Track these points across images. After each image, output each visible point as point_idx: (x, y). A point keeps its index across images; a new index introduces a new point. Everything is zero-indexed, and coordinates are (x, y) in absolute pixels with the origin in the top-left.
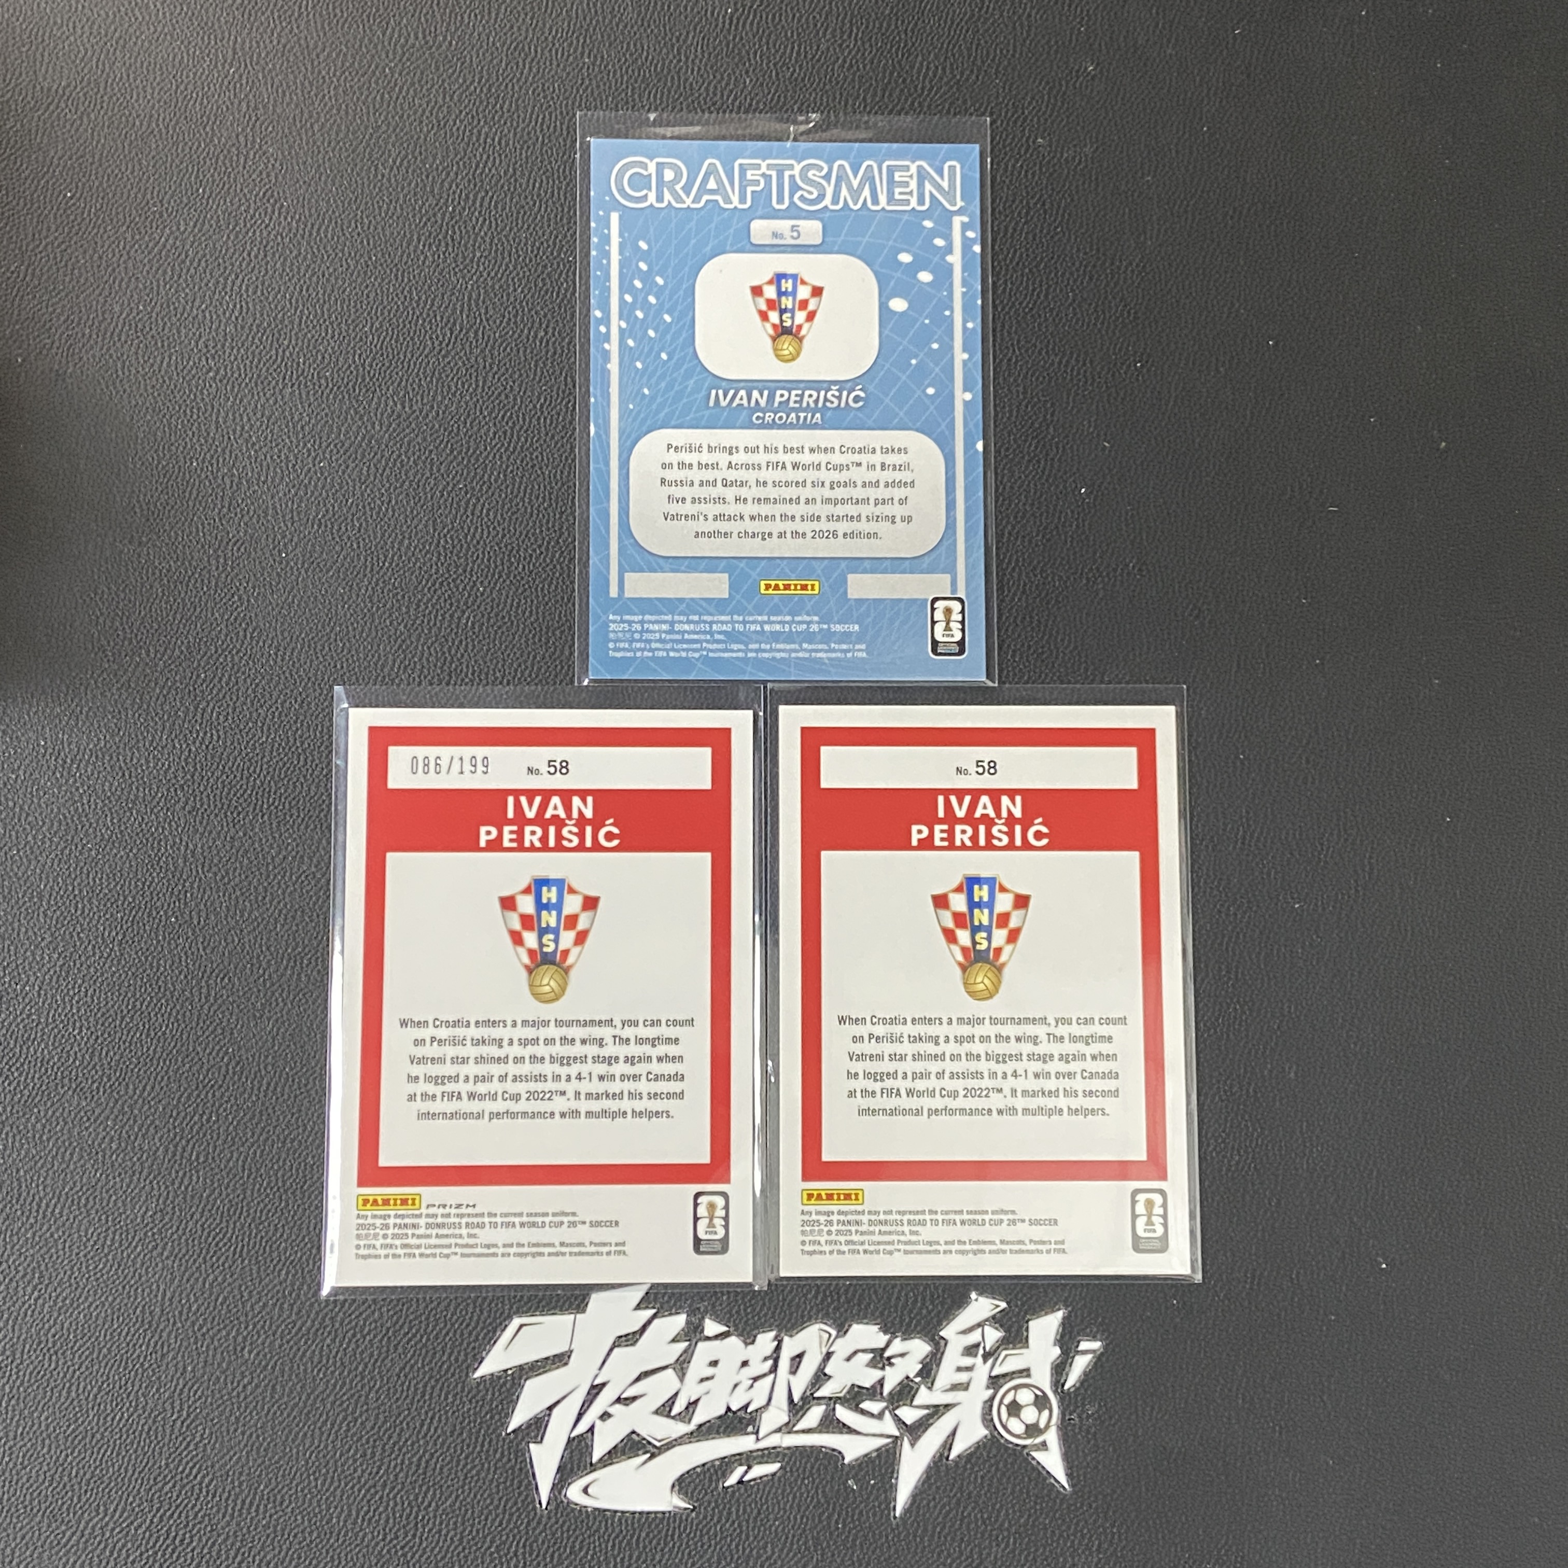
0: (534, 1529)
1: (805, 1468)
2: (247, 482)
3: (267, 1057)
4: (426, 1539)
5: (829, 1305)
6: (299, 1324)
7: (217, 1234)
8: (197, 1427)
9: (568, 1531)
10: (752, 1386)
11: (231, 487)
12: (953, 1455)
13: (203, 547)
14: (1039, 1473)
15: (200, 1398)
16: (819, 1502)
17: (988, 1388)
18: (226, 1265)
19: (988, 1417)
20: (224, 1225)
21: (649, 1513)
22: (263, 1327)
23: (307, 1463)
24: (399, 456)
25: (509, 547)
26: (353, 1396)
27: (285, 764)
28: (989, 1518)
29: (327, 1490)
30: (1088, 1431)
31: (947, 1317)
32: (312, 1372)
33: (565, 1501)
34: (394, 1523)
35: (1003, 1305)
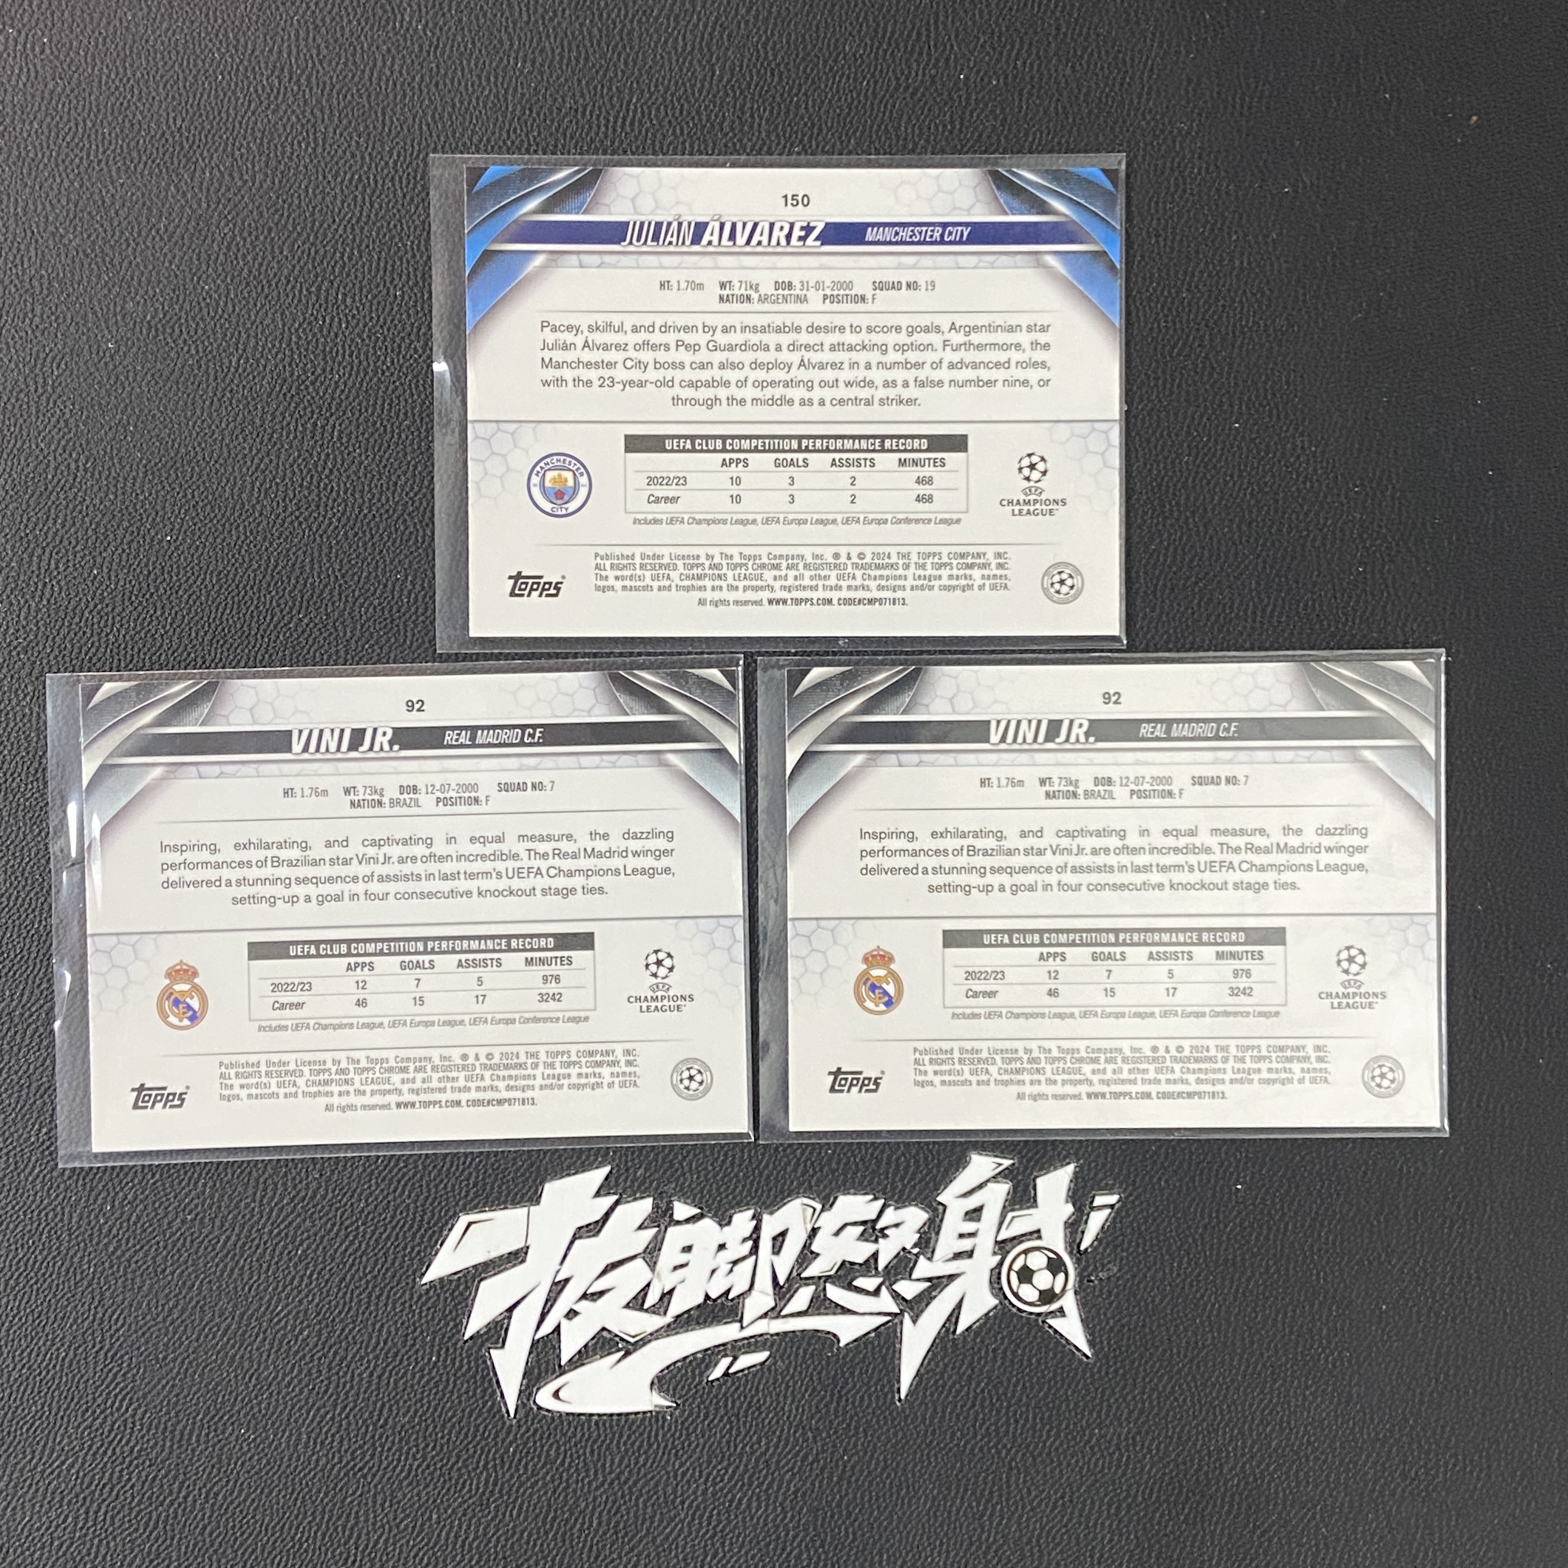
0: (503, 1441)
1: (797, 1355)
4: (386, 1458)
5: (811, 1178)
8: (121, 1357)
9: (541, 1439)
10: (731, 1271)
11: (41, 292)
12: (961, 1328)
14: (1058, 1342)
15: (122, 1326)
16: (814, 1390)
17: (995, 1253)
19: (997, 1286)
21: (628, 1414)
22: (184, 1245)
23: (247, 1388)
24: (234, 238)
26: (290, 1312)
27: (140, 615)
29: (272, 1414)
30: (1110, 1293)
31: (945, 1178)
32: (243, 1289)
33: (535, 1408)
34: (350, 1444)
35: (1007, 1163)
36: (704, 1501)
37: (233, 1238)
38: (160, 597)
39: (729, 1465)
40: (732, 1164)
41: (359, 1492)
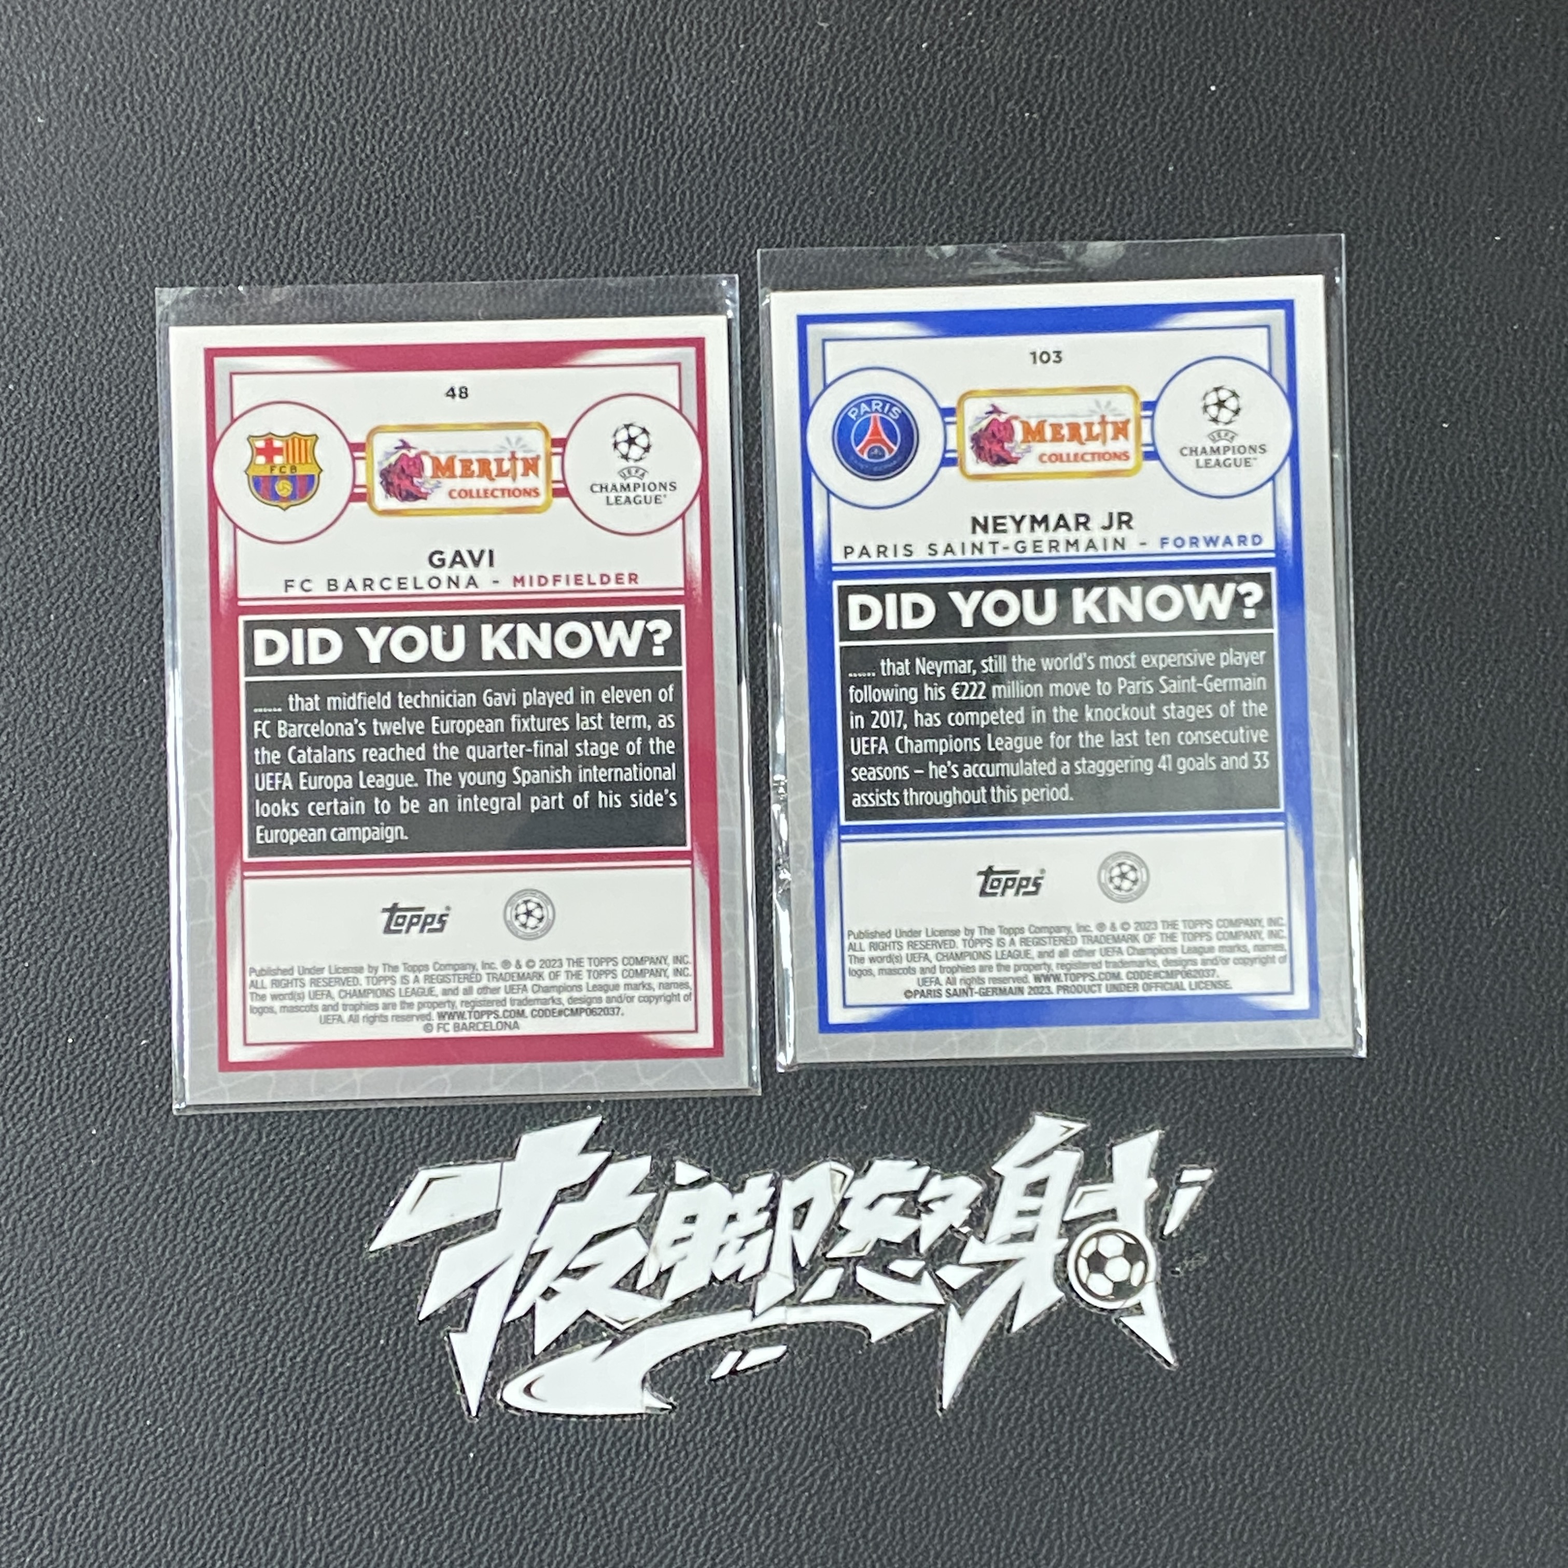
0: (463, 1443)
1: (819, 1351)
3: (66, 839)
4: (321, 1460)
5: (841, 1138)
7: (16, 1076)
9: (507, 1444)
10: (743, 1247)
12: (1017, 1325)
14: (1134, 1346)
16: (839, 1393)
17: (1060, 1236)
18: (32, 1117)
19: (1063, 1276)
20: (25, 1062)
21: (613, 1416)
22: (86, 1195)
23: (156, 1371)
25: (351, 121)
26: (210, 1280)
27: (62, 439)
28: (1068, 1405)
29: (185, 1403)
30: (1198, 1288)
31: (1001, 1146)
32: (155, 1251)
33: (502, 1405)
34: (277, 1442)
35: (1078, 1127)
36: (701, 1526)
37: (146, 1188)
38: (87, 420)
39: (735, 1480)
40: (748, 1119)
41: (286, 1500)
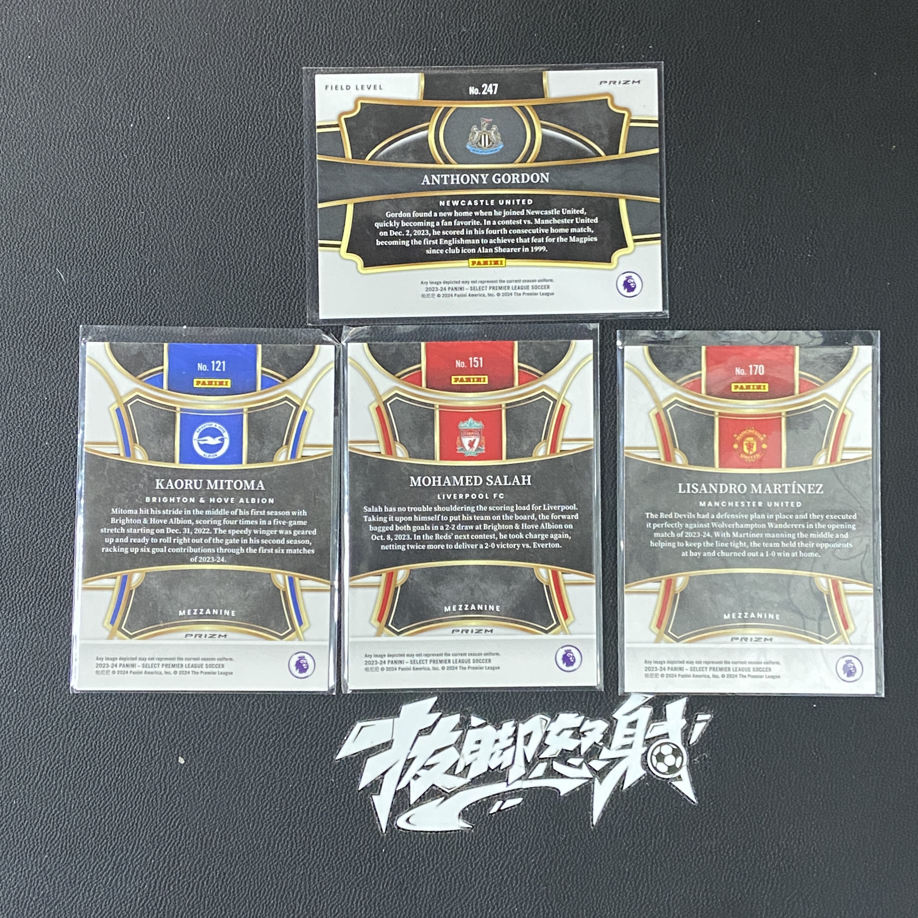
0: (379, 845)
1: (537, 800)
2: (154, 229)
4: (316, 854)
5: (545, 703)
6: (230, 734)
8: (176, 798)
9: (399, 845)
10: (502, 754)
11: (144, 233)
12: (626, 786)
13: (131, 271)
14: (678, 795)
15: (176, 781)
16: (547, 818)
17: (644, 746)
19: (645, 763)
21: (446, 831)
22: (209, 737)
23: (242, 815)
24: (244, 206)
26: (265, 774)
28: (650, 822)
29: (256, 830)
30: (706, 768)
31: (616, 706)
32: (241, 762)
33: (396, 828)
34: (297, 847)
35: (650, 697)
36: (487, 880)
39: (501, 859)
40: (503, 696)
41: (302, 872)
